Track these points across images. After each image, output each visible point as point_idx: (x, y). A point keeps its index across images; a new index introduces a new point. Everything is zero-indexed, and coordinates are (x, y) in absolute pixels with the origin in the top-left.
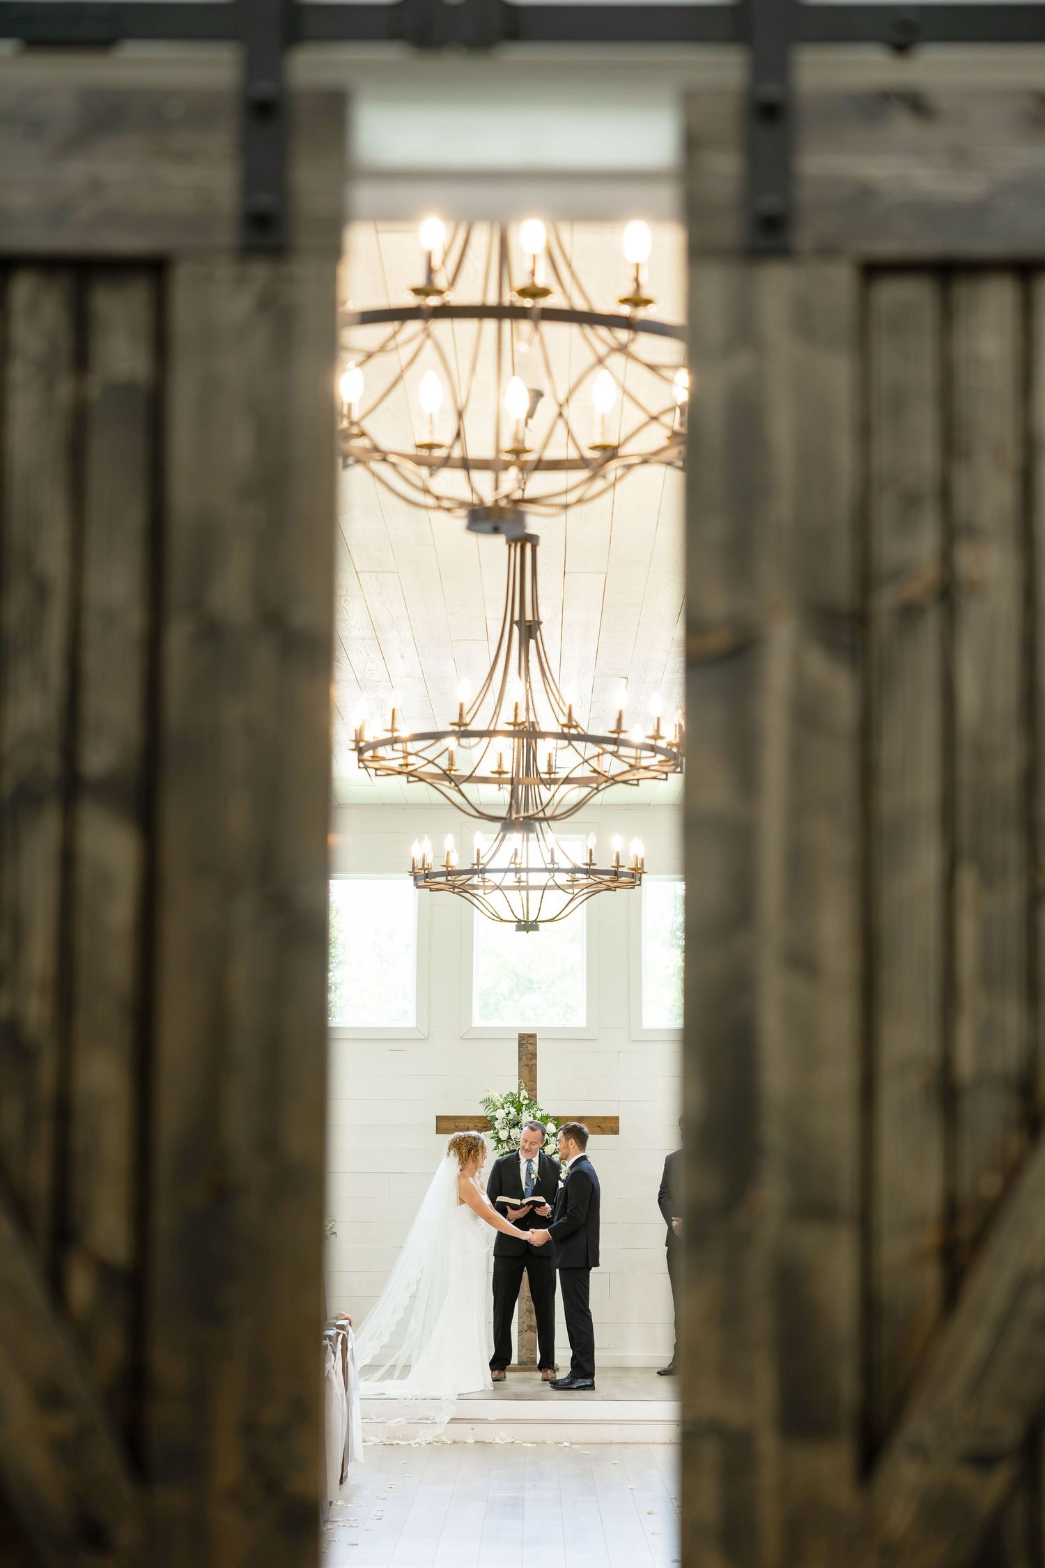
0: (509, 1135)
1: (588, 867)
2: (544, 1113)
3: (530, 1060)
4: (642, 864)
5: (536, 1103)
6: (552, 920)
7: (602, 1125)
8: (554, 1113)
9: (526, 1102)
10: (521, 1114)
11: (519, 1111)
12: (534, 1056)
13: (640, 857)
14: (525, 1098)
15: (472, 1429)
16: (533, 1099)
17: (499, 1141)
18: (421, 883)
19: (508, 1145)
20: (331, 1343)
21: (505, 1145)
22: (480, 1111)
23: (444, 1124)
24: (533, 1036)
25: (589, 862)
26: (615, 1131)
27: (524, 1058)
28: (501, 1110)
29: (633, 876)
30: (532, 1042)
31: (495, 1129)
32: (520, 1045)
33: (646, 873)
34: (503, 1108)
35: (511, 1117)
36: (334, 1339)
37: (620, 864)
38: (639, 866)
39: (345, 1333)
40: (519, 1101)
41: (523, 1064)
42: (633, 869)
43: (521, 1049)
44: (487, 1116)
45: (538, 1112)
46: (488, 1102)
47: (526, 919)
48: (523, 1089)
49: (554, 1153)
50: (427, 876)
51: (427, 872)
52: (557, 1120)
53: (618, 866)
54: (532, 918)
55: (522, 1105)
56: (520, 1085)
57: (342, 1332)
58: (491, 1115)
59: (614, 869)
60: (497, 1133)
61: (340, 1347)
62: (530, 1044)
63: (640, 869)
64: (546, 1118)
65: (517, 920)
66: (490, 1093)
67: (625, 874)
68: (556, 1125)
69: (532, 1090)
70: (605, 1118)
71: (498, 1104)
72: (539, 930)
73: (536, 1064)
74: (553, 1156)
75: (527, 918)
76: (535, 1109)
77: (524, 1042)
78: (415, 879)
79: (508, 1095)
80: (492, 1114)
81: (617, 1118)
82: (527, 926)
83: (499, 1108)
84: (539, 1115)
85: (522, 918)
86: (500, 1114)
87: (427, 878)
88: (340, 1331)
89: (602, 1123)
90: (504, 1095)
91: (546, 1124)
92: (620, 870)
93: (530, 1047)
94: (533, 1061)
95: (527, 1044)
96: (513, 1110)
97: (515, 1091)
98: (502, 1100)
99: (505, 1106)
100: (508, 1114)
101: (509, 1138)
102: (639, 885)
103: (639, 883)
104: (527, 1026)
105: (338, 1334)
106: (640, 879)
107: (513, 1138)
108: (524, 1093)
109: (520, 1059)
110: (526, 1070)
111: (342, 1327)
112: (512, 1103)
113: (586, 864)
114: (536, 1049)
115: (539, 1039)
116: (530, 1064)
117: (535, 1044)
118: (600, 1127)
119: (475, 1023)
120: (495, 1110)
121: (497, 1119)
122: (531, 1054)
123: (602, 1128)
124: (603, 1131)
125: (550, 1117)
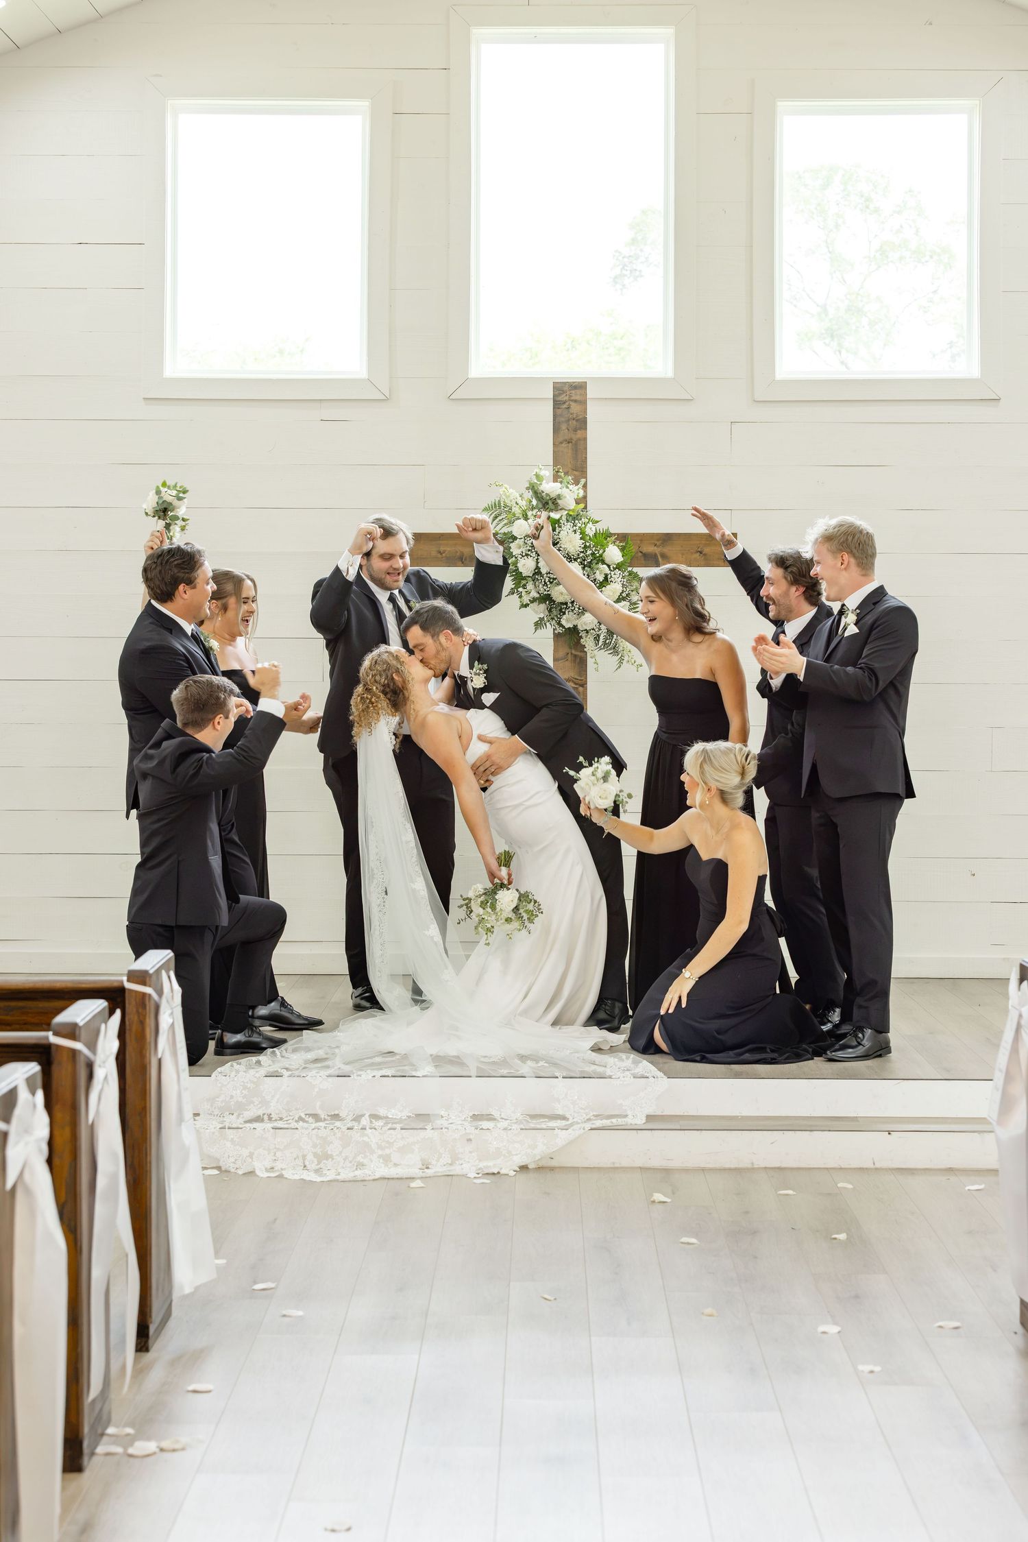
0: (537, 568)
2: (601, 527)
3: (575, 430)
5: (586, 508)
7: (706, 550)
8: (617, 527)
12: (582, 423)
21: (530, 586)
24: (580, 387)
27: (564, 427)
28: (522, 521)
30: (578, 398)
32: (557, 404)
34: (526, 518)
41: (561, 439)
43: (559, 411)
45: (590, 525)
46: (497, 508)
52: (623, 538)
58: (502, 531)
62: (575, 401)
64: (603, 538)
66: (501, 491)
68: (622, 549)
71: (516, 510)
73: (585, 439)
76: (585, 520)
77: (563, 398)
80: (505, 530)
83: (519, 519)
84: (590, 530)
86: (521, 528)
89: (705, 545)
90: (527, 494)
91: (604, 547)
93: (575, 408)
94: (579, 434)
95: (569, 403)
98: (524, 504)
101: (537, 572)
104: (569, 371)
107: (544, 571)
109: (556, 430)
110: (567, 449)
114: (585, 412)
115: (591, 393)
116: (575, 437)
117: (583, 403)
118: (701, 553)
119: (475, 371)
120: (511, 523)
121: (515, 538)
122: (577, 421)
123: (705, 555)
124: (708, 562)
125: (611, 535)
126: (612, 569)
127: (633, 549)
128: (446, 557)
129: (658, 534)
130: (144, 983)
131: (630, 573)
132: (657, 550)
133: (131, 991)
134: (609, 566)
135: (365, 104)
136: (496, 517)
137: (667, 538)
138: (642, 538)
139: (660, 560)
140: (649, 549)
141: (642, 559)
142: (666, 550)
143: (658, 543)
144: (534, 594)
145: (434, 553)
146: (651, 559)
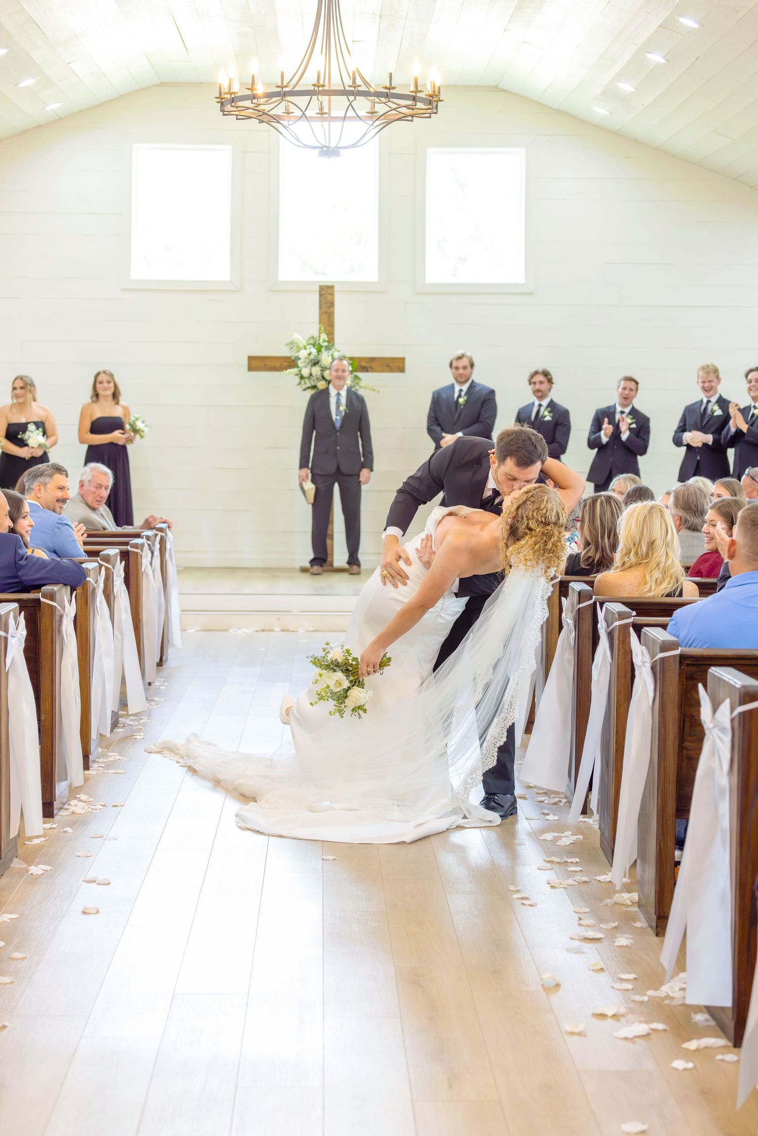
1: (388, 91)
2: (341, 354)
3: (329, 308)
4: (439, 92)
5: (333, 345)
6: (354, 146)
7: (391, 365)
8: (349, 355)
9: (326, 344)
10: (320, 354)
11: (319, 351)
12: (332, 304)
13: (437, 85)
14: (324, 341)
15: (279, 619)
16: (331, 341)
17: (302, 377)
18: (228, 108)
19: (309, 381)
20: (149, 543)
21: (307, 381)
22: (284, 352)
23: (255, 364)
24: (332, 287)
25: (388, 85)
26: (402, 370)
27: (324, 306)
28: (303, 351)
29: (430, 103)
30: (330, 292)
31: (298, 367)
32: (321, 295)
33: (442, 101)
34: (305, 349)
35: (312, 357)
36: (152, 539)
37: (419, 89)
38: (437, 93)
39: (163, 534)
40: (319, 344)
41: (323, 311)
42: (430, 96)
43: (321, 298)
44: (292, 356)
46: (292, 344)
47: (327, 145)
48: (322, 333)
50: (233, 100)
51: (233, 96)
53: (417, 91)
54: (333, 145)
55: (322, 347)
56: (320, 330)
57: (160, 534)
58: (294, 355)
59: (412, 94)
60: (300, 371)
61: (157, 546)
62: (329, 294)
63: (437, 95)
65: (321, 146)
66: (294, 337)
67: (422, 100)
69: (331, 334)
70: (392, 359)
71: (301, 345)
72: (340, 156)
73: (334, 312)
75: (329, 144)
76: (333, 350)
77: (323, 292)
78: (222, 104)
79: (310, 339)
80: (296, 355)
81: (403, 359)
82: (328, 151)
83: (302, 349)
84: (336, 355)
85: (324, 144)
86: (303, 354)
87: (233, 102)
88: (157, 532)
89: (390, 362)
90: (307, 338)
92: (419, 95)
93: (329, 297)
94: (331, 309)
95: (326, 295)
96: (314, 351)
97: (316, 335)
98: (304, 343)
99: (307, 347)
100: (309, 354)
101: (311, 375)
102: (436, 113)
103: (435, 111)
104: (326, 280)
105: (156, 535)
106: (437, 108)
108: (324, 336)
109: (320, 307)
110: (325, 317)
111: (161, 530)
112: (314, 345)
113: (386, 88)
114: (333, 299)
115: (336, 289)
116: (329, 311)
117: (333, 295)
118: (388, 366)
119: (282, 278)
120: (298, 351)
121: (300, 359)
122: (330, 303)
123: (390, 367)
124: (391, 370)
125: (345, 357)
127: (356, 364)
128: (269, 367)
129: (368, 357)
130: (137, 548)
131: (355, 376)
132: (367, 365)
133: (132, 551)
136: (291, 349)
137: (373, 359)
138: (360, 359)
139: (369, 369)
140: (364, 364)
141: (361, 368)
142: (372, 365)
143: (368, 362)
144: (309, 385)
145: (262, 365)
146: (365, 369)
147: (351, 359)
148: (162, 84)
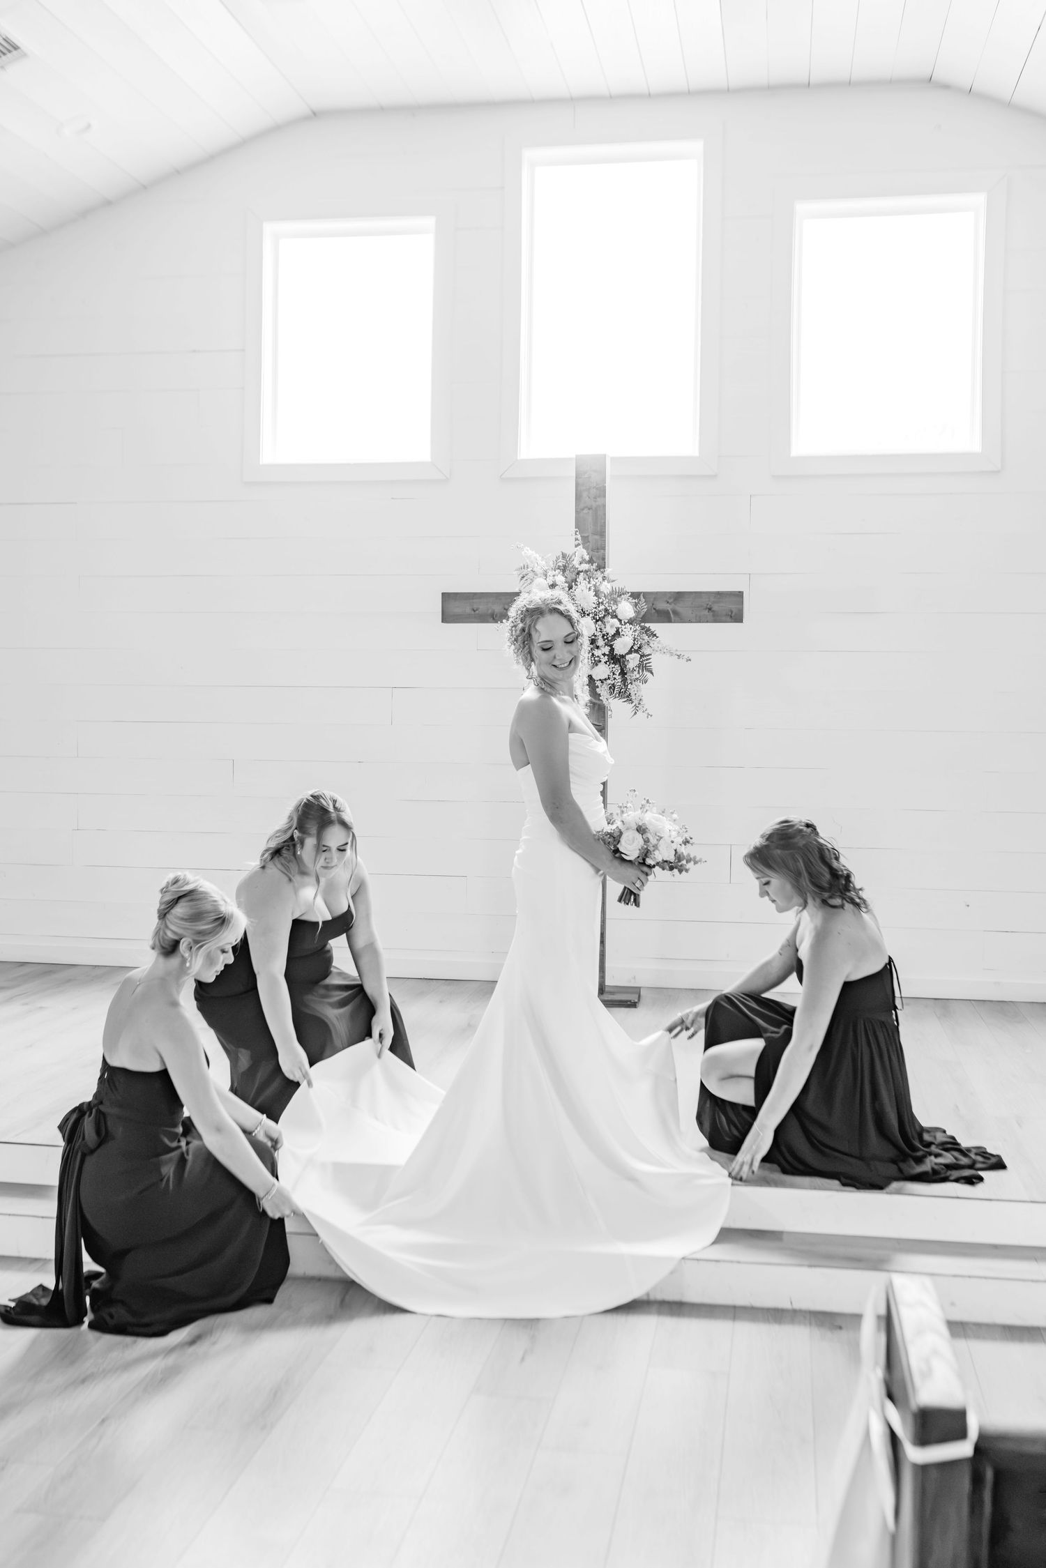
2: (616, 585)
3: (595, 499)
5: (601, 569)
7: (715, 608)
9: (585, 567)
10: (574, 587)
11: (573, 582)
12: (602, 492)
14: (584, 562)
16: (597, 563)
23: (457, 608)
26: (737, 617)
27: (585, 495)
28: (543, 580)
30: (598, 468)
32: (579, 475)
34: (547, 576)
40: (573, 566)
41: (582, 506)
43: (580, 481)
45: (605, 583)
48: (582, 546)
49: (630, 652)
55: (579, 572)
56: (576, 541)
62: (595, 471)
64: (617, 595)
68: (635, 606)
69: (597, 547)
70: (719, 594)
71: (538, 570)
73: (604, 506)
74: (627, 657)
76: (600, 579)
77: (584, 469)
79: (554, 557)
81: (740, 595)
83: (540, 577)
84: (606, 588)
89: (714, 602)
91: (617, 603)
93: (595, 479)
94: (599, 502)
95: (590, 473)
96: (562, 579)
97: (568, 551)
98: (546, 566)
99: (550, 573)
108: (582, 553)
109: (578, 498)
110: (587, 516)
112: (564, 569)
114: (604, 481)
116: (594, 505)
117: (601, 472)
118: (710, 609)
119: (523, 454)
120: (534, 581)
122: (597, 489)
123: (713, 611)
124: (716, 618)
125: (625, 593)
126: (623, 623)
127: (644, 607)
128: (478, 614)
129: (670, 592)
131: (643, 628)
132: (669, 607)
134: (620, 621)
135: (430, 222)
136: (523, 577)
137: (678, 596)
138: (653, 596)
139: (672, 615)
140: (662, 606)
141: (656, 615)
142: (679, 608)
143: (670, 601)
145: (468, 610)
146: (665, 617)
147: (635, 595)
148: (315, 115)
